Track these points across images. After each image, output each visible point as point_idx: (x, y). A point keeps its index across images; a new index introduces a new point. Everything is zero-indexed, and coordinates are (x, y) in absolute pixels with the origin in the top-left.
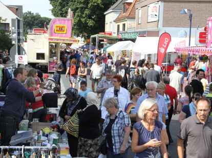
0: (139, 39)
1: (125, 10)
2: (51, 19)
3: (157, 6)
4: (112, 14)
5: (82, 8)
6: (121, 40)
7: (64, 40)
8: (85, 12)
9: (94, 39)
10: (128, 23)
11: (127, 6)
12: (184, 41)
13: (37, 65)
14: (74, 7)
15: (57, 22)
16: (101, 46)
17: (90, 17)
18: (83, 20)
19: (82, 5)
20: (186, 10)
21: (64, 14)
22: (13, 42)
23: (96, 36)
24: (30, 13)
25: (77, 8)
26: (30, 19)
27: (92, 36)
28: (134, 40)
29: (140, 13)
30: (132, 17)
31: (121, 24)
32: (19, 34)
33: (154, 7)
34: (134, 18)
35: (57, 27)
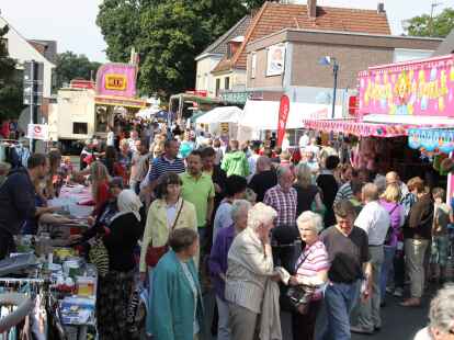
0: (249, 104)
1: (230, 55)
3: (283, 49)
4: (209, 59)
5: (157, 48)
6: (221, 105)
7: (121, 101)
8: (163, 55)
9: (176, 102)
10: (234, 77)
11: (234, 48)
12: (325, 111)
13: (74, 143)
14: (145, 46)
15: (111, 71)
16: (187, 114)
17: (170, 64)
18: (159, 69)
19: (157, 44)
20: (328, 59)
21: (125, 58)
22: (26, 102)
23: (179, 96)
24: (70, 54)
25: (149, 49)
27: (173, 97)
28: (241, 106)
29: (253, 60)
30: (240, 67)
31: (222, 78)
32: (36, 87)
33: (277, 51)
34: (244, 68)
35: (110, 78)
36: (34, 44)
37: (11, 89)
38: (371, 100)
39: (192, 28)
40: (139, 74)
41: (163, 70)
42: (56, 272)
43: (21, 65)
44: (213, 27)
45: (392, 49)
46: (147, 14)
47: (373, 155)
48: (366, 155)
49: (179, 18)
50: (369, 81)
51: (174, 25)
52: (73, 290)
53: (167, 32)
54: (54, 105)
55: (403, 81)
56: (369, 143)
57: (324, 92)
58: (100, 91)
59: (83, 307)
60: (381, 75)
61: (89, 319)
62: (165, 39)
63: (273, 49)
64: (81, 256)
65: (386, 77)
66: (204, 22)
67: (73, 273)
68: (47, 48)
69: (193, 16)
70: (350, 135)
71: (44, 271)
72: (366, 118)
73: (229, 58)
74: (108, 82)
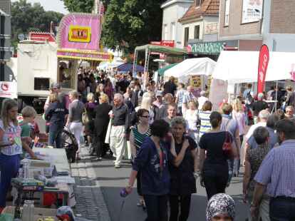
2: (62, 15)
4: (177, 6)
6: (191, 56)
7: (86, 55)
8: (126, 3)
9: (142, 54)
10: (204, 25)
13: (35, 100)
15: (74, 22)
16: (154, 67)
18: (121, 17)
23: (144, 47)
24: (24, 3)
26: (24, 13)
27: (138, 48)
28: (214, 57)
29: (227, 5)
30: (212, 14)
31: (192, 27)
32: (3, 43)
34: (215, 15)
35: (73, 30)
41: (127, 19)
58: (63, 44)
73: (198, 5)
74: (71, 34)
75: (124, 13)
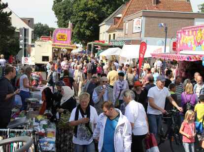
0: (125, 46)
2: (54, 29)
3: (140, 20)
4: (105, 26)
5: (81, 21)
6: (111, 47)
7: (64, 46)
8: (84, 24)
9: (90, 46)
10: (117, 33)
11: (117, 20)
12: (160, 49)
14: (75, 20)
15: (59, 32)
16: (95, 51)
17: (87, 28)
18: (81, 30)
19: (81, 19)
20: (163, 24)
21: (66, 26)
22: (21, 47)
23: (91, 43)
24: (40, 24)
25: (77, 21)
27: (89, 43)
28: (121, 47)
29: (127, 25)
30: (120, 29)
31: (112, 34)
32: (25, 40)
33: (138, 21)
34: (122, 29)
35: (59, 35)
36: (23, 20)
37: (13, 41)
38: (183, 43)
39: (97, 10)
40: (73, 33)
41: (84, 31)
42: (36, 126)
43: (18, 30)
44: (107, 10)
45: (194, 19)
46: (76, 5)
47: (185, 70)
48: (181, 70)
49: (91, 6)
50: (182, 34)
51: (88, 10)
52: (45, 135)
53: (86, 13)
54: (33, 48)
55: (199, 34)
56: (183, 64)
57: (160, 40)
58: (54, 41)
59: (50, 142)
60: (188, 31)
61: (53, 148)
62: (85, 16)
63: (136, 20)
64: (48, 119)
65: (191, 32)
66: (103, 8)
67: (44, 127)
68: (29, 21)
69: (97, 5)
70: (174, 60)
71: (31, 126)
72: (181, 52)
73: (115, 25)
74: (58, 37)
75: (82, 28)
